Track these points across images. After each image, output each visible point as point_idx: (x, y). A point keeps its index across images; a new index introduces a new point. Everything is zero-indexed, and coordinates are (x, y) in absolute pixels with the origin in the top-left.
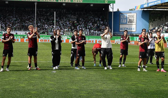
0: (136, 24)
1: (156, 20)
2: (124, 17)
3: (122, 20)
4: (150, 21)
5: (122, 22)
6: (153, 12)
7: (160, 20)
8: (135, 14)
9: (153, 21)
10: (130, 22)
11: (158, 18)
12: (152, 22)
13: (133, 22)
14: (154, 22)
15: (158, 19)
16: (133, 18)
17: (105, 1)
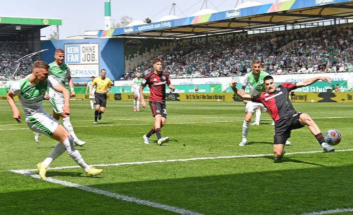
0: (99, 62)
1: (135, 55)
2: (73, 51)
3: (70, 56)
4: (126, 57)
5: (70, 59)
6: (130, 41)
7: (141, 56)
8: (97, 45)
9: (131, 57)
10: (86, 60)
11: (138, 52)
12: (129, 59)
13: (93, 59)
14: (132, 59)
15: (138, 55)
16: (93, 53)
17: (44, 21)
